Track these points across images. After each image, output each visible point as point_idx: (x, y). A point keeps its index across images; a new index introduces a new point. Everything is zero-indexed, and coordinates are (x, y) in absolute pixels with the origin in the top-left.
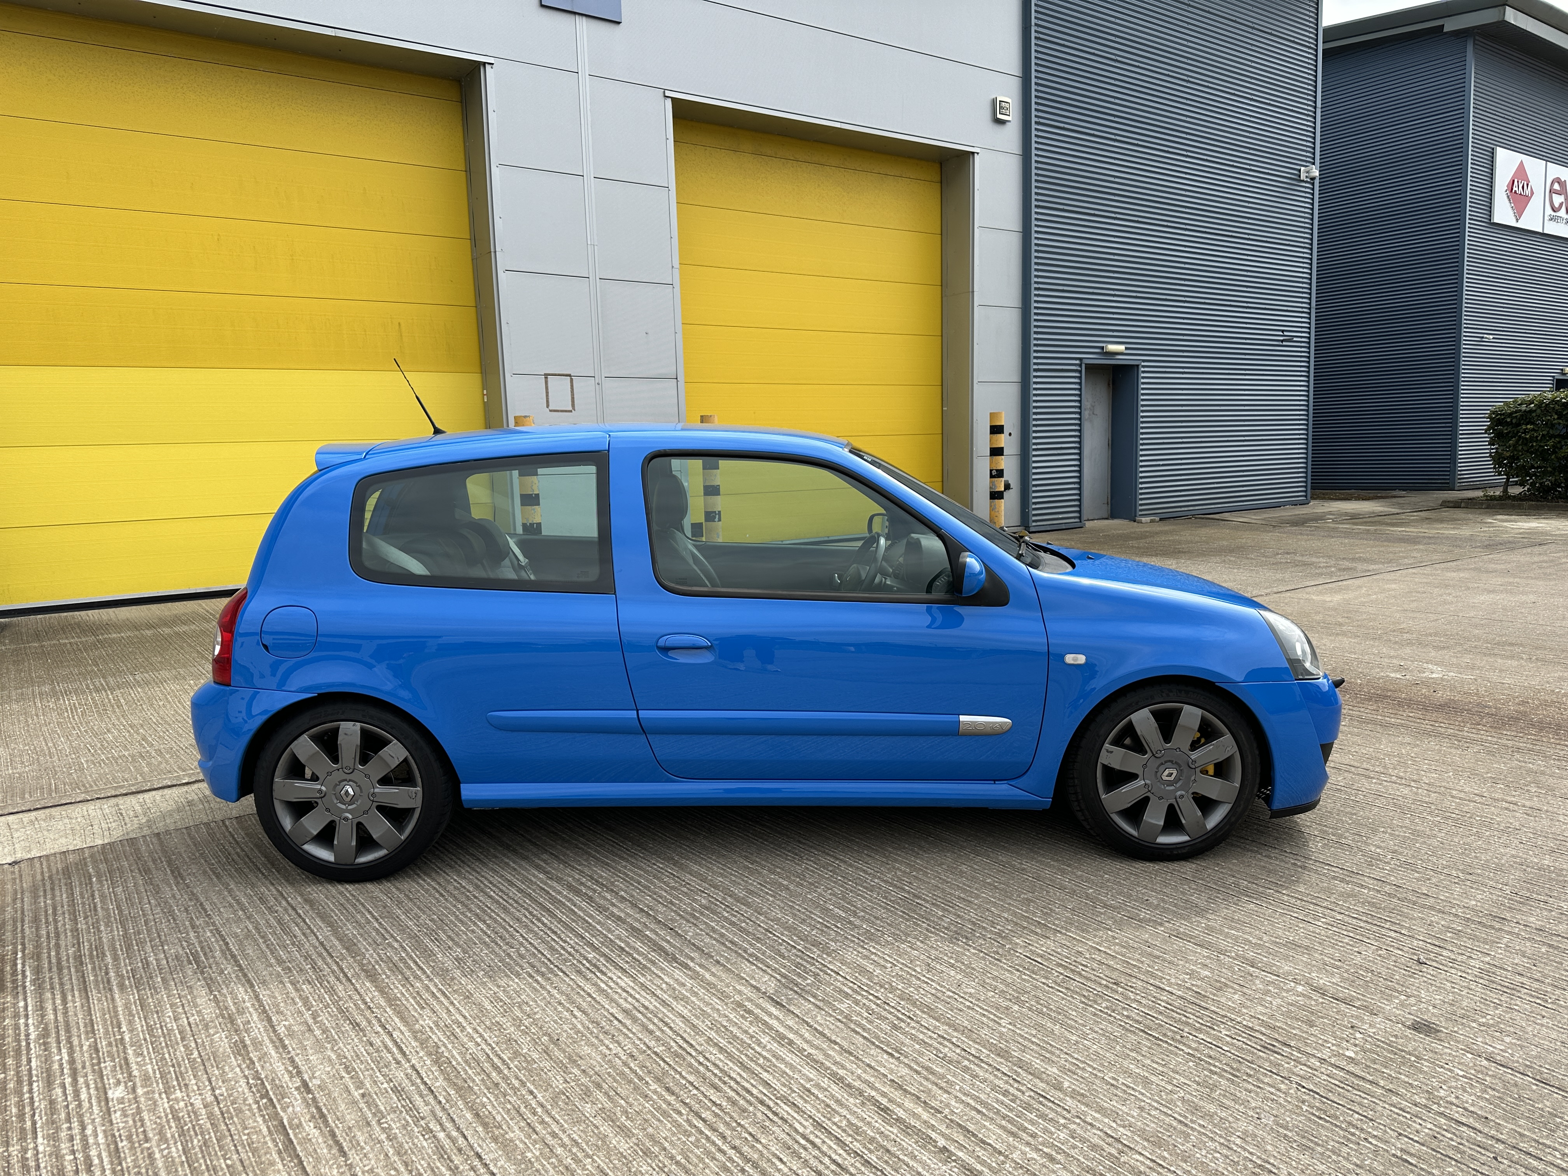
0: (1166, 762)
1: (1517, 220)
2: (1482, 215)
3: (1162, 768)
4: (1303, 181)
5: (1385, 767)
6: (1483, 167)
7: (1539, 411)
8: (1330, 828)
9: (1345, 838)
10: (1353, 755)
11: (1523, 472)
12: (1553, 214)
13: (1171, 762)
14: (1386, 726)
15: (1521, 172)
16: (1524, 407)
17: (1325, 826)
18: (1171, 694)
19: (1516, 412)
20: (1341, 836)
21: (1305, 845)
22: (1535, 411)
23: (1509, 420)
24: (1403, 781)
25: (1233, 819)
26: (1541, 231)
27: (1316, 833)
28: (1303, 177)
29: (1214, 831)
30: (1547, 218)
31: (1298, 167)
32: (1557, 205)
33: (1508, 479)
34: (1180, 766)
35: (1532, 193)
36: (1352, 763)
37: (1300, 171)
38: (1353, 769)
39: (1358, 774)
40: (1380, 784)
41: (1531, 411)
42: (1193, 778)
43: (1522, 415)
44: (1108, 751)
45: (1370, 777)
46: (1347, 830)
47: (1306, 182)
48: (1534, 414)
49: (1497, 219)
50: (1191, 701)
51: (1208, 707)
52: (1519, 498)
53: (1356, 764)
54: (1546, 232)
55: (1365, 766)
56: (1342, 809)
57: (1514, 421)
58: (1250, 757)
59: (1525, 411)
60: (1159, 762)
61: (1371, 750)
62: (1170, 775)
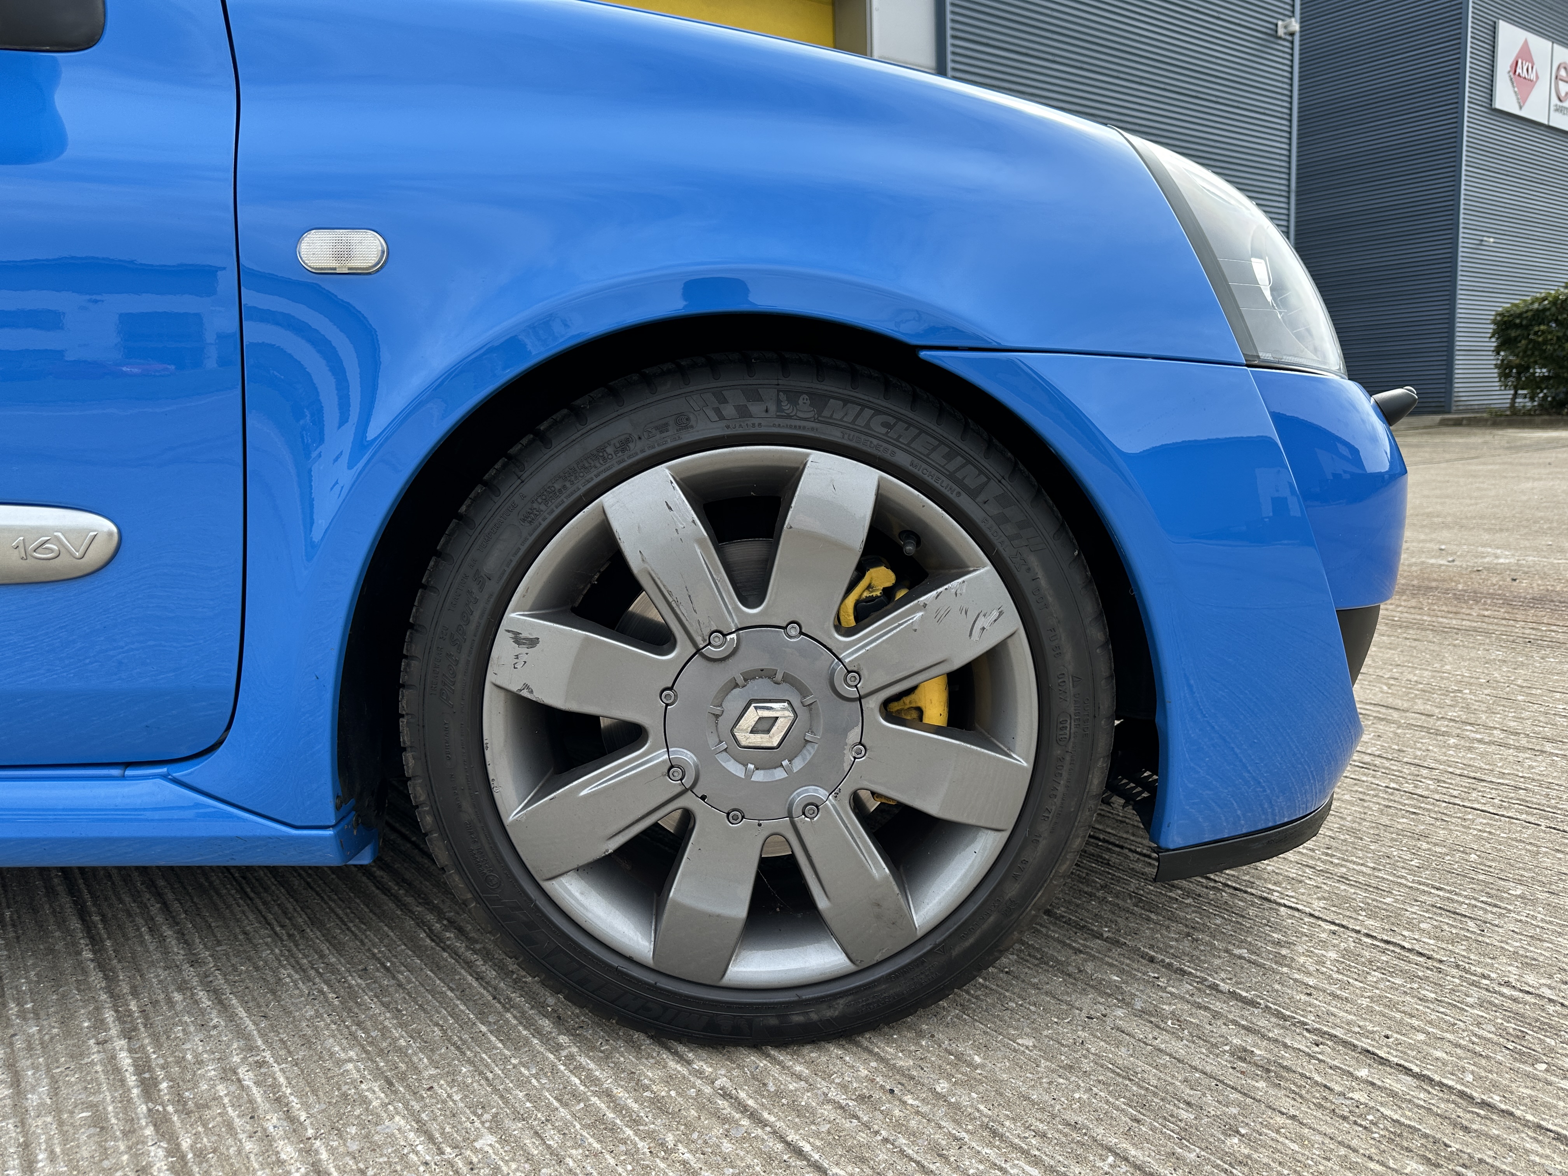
0: (749, 677)
1: (1521, 108)
2: (1483, 100)
3: (734, 702)
4: (1280, 38)
5: (1467, 708)
6: (1484, 42)
7: (1554, 309)
8: (1357, 885)
9: (1411, 926)
10: (1390, 686)
11: (1535, 384)
12: (1559, 103)
13: (768, 674)
14: (1443, 631)
15: (1525, 54)
16: (1536, 306)
17: (1343, 879)
18: (755, 408)
19: (1527, 312)
20: (1394, 917)
21: (1280, 960)
22: (1549, 309)
23: (1518, 321)
24: (1524, 742)
25: (1012, 890)
26: (1546, 122)
27: (1317, 906)
28: (1281, 32)
29: (938, 938)
30: (1552, 108)
31: (1275, 21)
32: (1563, 94)
33: (1516, 393)
34: (803, 691)
35: (1537, 77)
36: (1390, 701)
37: (1276, 25)
38: (1395, 715)
39: (1410, 726)
40: (1470, 749)
41: (1545, 310)
42: (854, 736)
43: (1533, 316)
44: (518, 639)
45: (1438, 733)
46: (1413, 894)
47: (1284, 40)
48: (1548, 313)
49: (1498, 105)
50: (834, 435)
51: (902, 459)
52: (1529, 413)
53: (1399, 703)
54: (1551, 124)
55: (1420, 706)
56: (1385, 820)
57: (1524, 322)
58: (1068, 655)
59: (1537, 310)
60: (723, 674)
61: (1426, 673)
62: (764, 726)
